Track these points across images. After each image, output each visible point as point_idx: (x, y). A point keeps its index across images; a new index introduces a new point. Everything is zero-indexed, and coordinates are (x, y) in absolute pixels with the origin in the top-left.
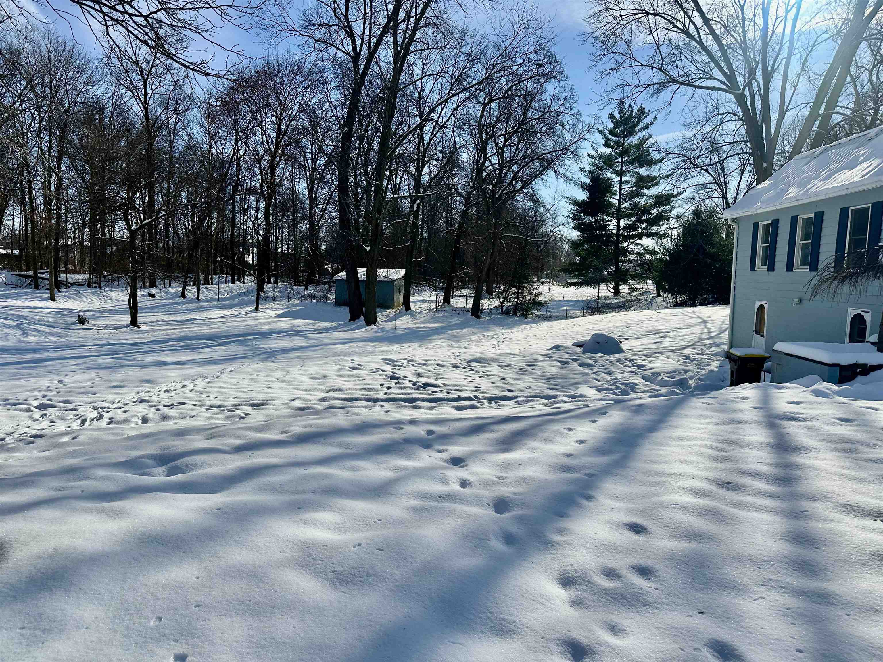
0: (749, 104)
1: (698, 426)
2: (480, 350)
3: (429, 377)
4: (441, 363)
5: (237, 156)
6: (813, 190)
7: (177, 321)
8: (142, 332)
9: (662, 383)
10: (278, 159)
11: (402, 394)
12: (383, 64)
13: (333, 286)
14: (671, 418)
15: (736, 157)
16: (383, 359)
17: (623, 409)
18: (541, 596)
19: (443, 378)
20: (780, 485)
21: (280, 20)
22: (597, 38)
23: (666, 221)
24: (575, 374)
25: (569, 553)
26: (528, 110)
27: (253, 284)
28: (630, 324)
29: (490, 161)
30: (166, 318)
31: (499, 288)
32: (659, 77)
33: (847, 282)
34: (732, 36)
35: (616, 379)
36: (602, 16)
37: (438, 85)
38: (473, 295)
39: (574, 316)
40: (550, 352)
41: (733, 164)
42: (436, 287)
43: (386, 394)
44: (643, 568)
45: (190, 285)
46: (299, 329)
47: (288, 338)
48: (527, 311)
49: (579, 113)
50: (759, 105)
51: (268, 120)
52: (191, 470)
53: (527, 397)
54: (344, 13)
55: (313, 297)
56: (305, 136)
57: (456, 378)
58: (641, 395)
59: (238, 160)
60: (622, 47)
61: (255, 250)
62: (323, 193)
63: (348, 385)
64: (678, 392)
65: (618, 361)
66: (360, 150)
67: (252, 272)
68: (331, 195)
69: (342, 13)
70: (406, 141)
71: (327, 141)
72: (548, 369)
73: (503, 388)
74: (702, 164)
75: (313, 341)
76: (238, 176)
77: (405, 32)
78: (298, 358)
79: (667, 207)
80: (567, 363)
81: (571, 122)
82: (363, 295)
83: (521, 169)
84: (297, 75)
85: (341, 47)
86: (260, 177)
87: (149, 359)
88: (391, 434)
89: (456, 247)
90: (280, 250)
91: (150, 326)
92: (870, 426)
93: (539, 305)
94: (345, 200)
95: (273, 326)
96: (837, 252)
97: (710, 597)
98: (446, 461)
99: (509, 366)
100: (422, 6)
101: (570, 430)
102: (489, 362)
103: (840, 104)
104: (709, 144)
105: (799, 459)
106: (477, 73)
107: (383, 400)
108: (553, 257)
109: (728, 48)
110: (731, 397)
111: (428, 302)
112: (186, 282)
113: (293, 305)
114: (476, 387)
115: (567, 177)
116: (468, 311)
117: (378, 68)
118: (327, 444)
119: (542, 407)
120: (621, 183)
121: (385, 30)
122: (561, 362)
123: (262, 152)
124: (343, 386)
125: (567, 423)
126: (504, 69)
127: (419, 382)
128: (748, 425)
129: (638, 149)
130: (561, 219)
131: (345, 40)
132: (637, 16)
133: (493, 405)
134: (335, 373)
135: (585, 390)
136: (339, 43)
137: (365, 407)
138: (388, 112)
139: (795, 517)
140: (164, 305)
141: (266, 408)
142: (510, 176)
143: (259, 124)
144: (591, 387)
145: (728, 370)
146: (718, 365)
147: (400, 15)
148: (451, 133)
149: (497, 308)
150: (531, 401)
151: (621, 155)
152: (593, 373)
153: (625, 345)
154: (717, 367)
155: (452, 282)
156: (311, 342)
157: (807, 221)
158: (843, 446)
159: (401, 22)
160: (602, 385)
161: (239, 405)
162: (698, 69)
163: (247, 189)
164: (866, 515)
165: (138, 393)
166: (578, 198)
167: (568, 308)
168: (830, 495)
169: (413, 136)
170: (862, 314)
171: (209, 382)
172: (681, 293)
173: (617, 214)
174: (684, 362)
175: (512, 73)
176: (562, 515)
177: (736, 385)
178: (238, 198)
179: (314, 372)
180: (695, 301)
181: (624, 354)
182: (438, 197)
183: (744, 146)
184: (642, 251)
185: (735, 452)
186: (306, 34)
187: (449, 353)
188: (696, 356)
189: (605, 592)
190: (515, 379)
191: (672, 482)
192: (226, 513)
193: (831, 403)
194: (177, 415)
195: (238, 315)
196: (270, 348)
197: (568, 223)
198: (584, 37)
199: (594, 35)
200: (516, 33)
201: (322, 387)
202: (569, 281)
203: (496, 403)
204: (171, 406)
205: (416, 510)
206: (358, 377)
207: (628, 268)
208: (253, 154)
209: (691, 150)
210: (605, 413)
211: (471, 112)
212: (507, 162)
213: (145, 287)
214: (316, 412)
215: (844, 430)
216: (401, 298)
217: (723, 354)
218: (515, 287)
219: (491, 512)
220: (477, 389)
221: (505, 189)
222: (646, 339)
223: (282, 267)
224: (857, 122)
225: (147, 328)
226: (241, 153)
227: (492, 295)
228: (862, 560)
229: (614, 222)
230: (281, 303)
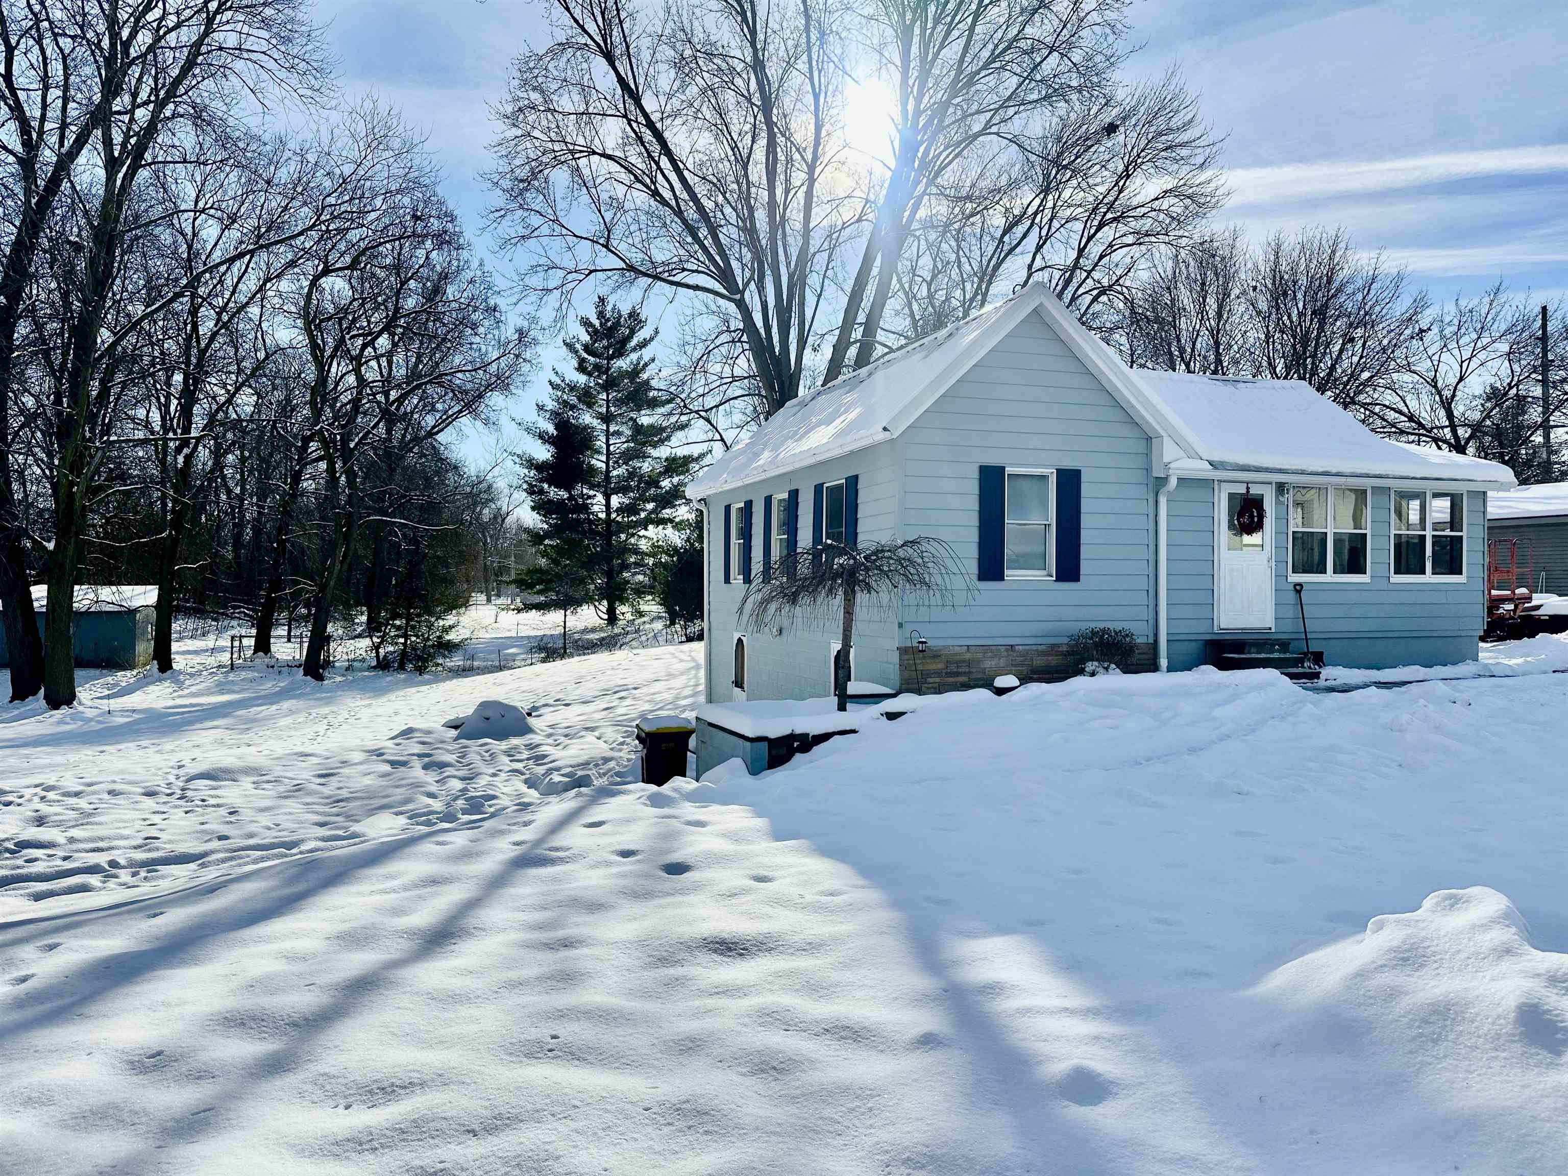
28: (582, 677)
39: (514, 664)
40: (387, 744)
48: (425, 661)
65: (509, 750)
89: (279, 541)
99: (278, 780)
102: (240, 776)
114: (146, 839)
116: (299, 666)
120: (608, 434)
122: (393, 763)
127: (15, 838)
129: (632, 381)
133: (138, 877)
151: (607, 386)
152: (436, 782)
153: (543, 720)
155: (274, 610)
157: (781, 504)
166: (535, 456)
167: (515, 650)
173: (606, 486)
181: (529, 737)
184: (650, 549)
190: (261, 810)
197: (522, 499)
216: (150, 646)
218: (401, 615)
220: (144, 842)
229: (600, 498)
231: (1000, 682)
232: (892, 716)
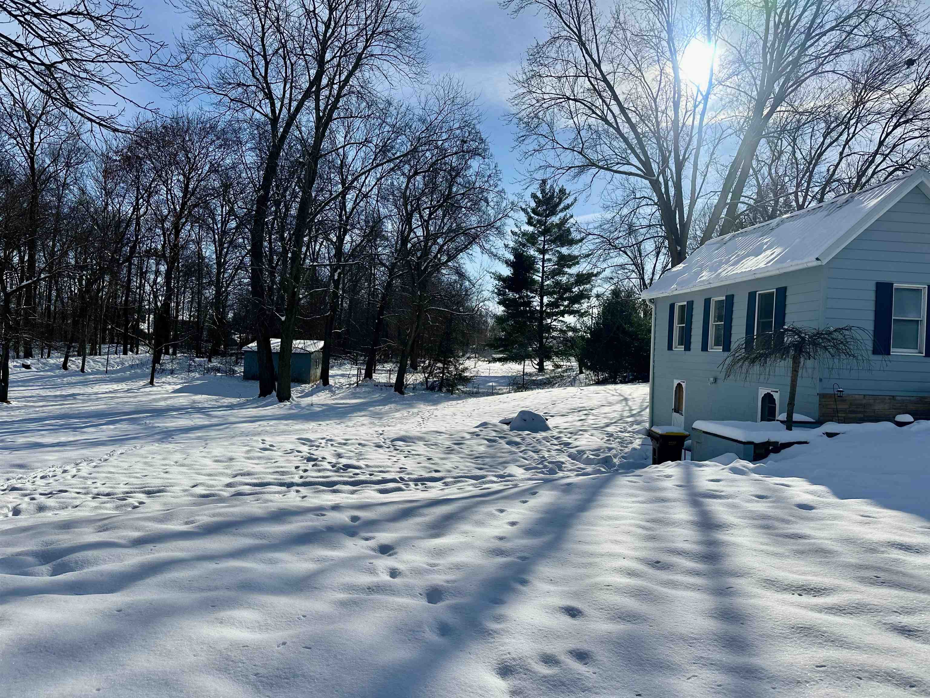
0: (663, 190)
1: (626, 504)
2: (405, 427)
3: (350, 458)
4: (363, 442)
5: (137, 215)
6: (723, 274)
7: (56, 396)
8: (13, 409)
9: (588, 462)
10: (184, 220)
11: (320, 477)
12: (303, 129)
13: (242, 358)
14: (599, 498)
15: (652, 240)
16: (299, 439)
17: (552, 489)
18: (480, 688)
19: (365, 459)
20: (705, 562)
21: (192, 76)
22: (520, 119)
23: (586, 300)
24: (503, 453)
25: (507, 641)
26: (453, 185)
27: (148, 355)
28: (555, 401)
29: (415, 233)
30: (43, 393)
31: (424, 362)
32: (579, 161)
33: (757, 363)
34: (647, 125)
35: (543, 457)
36: (525, 99)
37: (362, 154)
38: (397, 369)
39: (500, 392)
40: (477, 430)
41: (649, 246)
42: (356, 361)
43: (301, 477)
44: (581, 652)
45: (74, 356)
46: (200, 405)
47: (187, 416)
48: (453, 387)
49: (503, 191)
50: (672, 191)
51: (174, 178)
52: (82, 567)
53: (455, 478)
54: (263, 75)
55: (218, 370)
56: (215, 197)
57: (380, 459)
58: (569, 474)
59: (138, 219)
60: (544, 129)
61: (152, 316)
62: (233, 258)
63: (258, 469)
64: (604, 470)
65: (545, 438)
66: (276, 214)
67: (147, 342)
68: (242, 261)
69: (260, 74)
70: (328, 207)
71: (240, 203)
72: (476, 448)
73: (429, 468)
74: (620, 246)
75: (216, 419)
76: (137, 236)
77: (328, 98)
78: (199, 438)
79: (588, 286)
80: (494, 441)
81: (495, 200)
82: (276, 369)
83: (446, 243)
84: (208, 133)
85: (258, 108)
86: (162, 238)
87: (21, 440)
88: (313, 521)
89: (379, 319)
90: (180, 318)
91: (22, 402)
92: (784, 503)
93: (466, 381)
94: (258, 266)
95: (169, 402)
96: (747, 333)
97: (646, 678)
98: (373, 550)
99: (436, 444)
100: (346, 74)
101: (502, 511)
102: (415, 441)
103: (745, 195)
104: (626, 226)
105: (722, 536)
106: (403, 143)
107: (298, 485)
108: (478, 332)
109: (644, 137)
110: (655, 475)
111: (348, 376)
112: (69, 352)
113: (194, 379)
114: (401, 468)
115: (492, 253)
116: (391, 386)
117: (298, 132)
118: (240, 535)
119: (471, 488)
120: (544, 261)
121: (307, 95)
122: (488, 440)
123: (165, 212)
124: (253, 470)
125: (499, 505)
126: (429, 143)
127: (339, 463)
128: (673, 504)
129: (560, 229)
130: (486, 294)
131: (263, 102)
132: (558, 101)
133: (420, 486)
134: (243, 455)
135: (513, 469)
136: (256, 104)
137: (279, 493)
138: (309, 176)
139: (721, 594)
140: (42, 378)
141: (163, 496)
142: (435, 249)
143: (164, 182)
144: (519, 466)
145: (651, 448)
146: (640, 443)
147: (323, 81)
148: (374, 202)
149: (421, 384)
150: (459, 482)
151: (543, 233)
152: (521, 452)
153: (551, 423)
154: (639, 445)
155: (375, 356)
156: (214, 421)
157: (719, 303)
158: (760, 522)
159: (323, 88)
160: (530, 464)
161: (131, 492)
162: (616, 154)
163: (147, 251)
164: (785, 590)
165: (8, 480)
166: (502, 274)
167: (494, 384)
168: (752, 571)
169: (335, 203)
170: (772, 393)
171: (95, 467)
172: (603, 371)
173: (541, 291)
174: (608, 440)
175: (437, 147)
176: (498, 601)
177: (659, 463)
178: (135, 261)
179: (218, 455)
180: (615, 378)
181: (550, 432)
182: (360, 267)
183: (659, 229)
184: (565, 328)
185: (662, 531)
186: (220, 92)
187: (371, 431)
188: (619, 433)
189: (544, 680)
190: (442, 459)
191: (603, 563)
192: (128, 615)
193: (748, 480)
194: (57, 505)
195: (129, 390)
196: (166, 428)
197: (493, 298)
198: (509, 117)
199: (517, 116)
200: (441, 108)
201: (229, 471)
202: (494, 356)
203: (422, 484)
204: (50, 495)
205: (343, 604)
206: (270, 459)
207: (551, 344)
208: (155, 214)
209: (610, 232)
210: (535, 493)
211: (395, 183)
212: (432, 235)
213: (18, 357)
214: (222, 500)
215: (761, 507)
216: (319, 372)
217: (644, 431)
218: (440, 361)
219: (423, 602)
220: (402, 470)
221: (431, 261)
222: (570, 416)
223: (182, 336)
224: (760, 212)
225: (20, 404)
226: (142, 211)
227: (417, 369)
228: (783, 634)
229: (537, 299)
230: (179, 377)
231: (900, 418)
232: (830, 435)
